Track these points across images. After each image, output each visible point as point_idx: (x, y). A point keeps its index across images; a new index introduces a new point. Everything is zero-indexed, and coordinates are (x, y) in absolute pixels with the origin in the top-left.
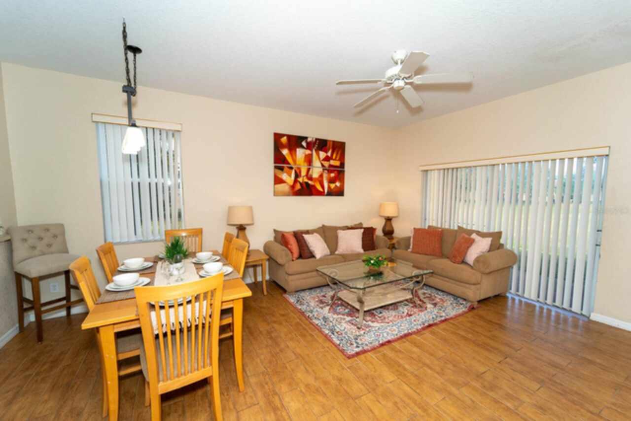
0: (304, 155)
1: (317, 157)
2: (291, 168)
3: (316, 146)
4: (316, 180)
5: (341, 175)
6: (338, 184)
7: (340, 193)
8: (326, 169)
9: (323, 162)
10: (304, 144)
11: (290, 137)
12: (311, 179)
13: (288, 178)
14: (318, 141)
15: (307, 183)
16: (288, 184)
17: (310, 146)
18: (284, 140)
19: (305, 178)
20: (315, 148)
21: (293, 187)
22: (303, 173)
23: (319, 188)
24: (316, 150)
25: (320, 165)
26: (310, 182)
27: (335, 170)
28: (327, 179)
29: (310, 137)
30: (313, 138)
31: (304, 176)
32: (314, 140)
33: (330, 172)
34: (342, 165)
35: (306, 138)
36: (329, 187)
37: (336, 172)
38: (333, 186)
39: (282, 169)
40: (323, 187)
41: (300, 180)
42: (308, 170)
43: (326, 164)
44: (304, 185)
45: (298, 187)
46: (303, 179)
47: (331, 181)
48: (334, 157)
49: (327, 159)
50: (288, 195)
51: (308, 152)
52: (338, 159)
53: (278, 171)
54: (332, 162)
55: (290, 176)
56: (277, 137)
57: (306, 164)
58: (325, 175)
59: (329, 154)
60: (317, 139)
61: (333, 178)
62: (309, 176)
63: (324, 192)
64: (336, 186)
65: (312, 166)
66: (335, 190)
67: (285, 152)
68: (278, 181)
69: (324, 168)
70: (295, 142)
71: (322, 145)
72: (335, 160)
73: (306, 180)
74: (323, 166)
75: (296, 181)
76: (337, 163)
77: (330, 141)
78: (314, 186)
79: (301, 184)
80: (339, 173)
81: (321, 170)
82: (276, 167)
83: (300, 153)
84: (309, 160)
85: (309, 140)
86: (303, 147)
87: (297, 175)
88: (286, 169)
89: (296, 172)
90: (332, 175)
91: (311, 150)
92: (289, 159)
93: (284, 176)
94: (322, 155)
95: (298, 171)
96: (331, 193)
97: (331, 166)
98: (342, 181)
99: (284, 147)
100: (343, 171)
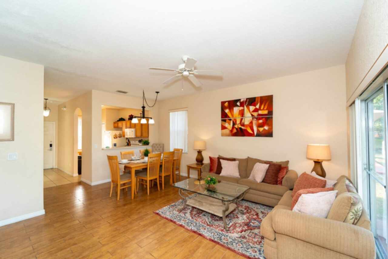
0: (238, 111)
1: (248, 110)
2: (230, 120)
3: (247, 103)
4: (247, 126)
5: (268, 121)
6: (266, 128)
7: (269, 134)
8: (255, 118)
9: (252, 113)
10: (238, 104)
11: (229, 102)
12: (243, 125)
13: (229, 126)
14: (248, 100)
15: (240, 128)
16: (229, 129)
17: (242, 104)
18: (226, 104)
19: (239, 125)
20: (246, 105)
21: (231, 131)
22: (238, 122)
23: (250, 131)
24: (247, 106)
25: (250, 116)
26: (243, 128)
27: (262, 118)
28: (256, 124)
29: (243, 99)
30: (244, 99)
31: (238, 124)
32: (245, 100)
33: (258, 119)
34: (270, 113)
35: (240, 100)
36: (258, 130)
37: (264, 119)
38: (261, 129)
40: (253, 130)
41: (236, 126)
42: (242, 119)
43: (255, 114)
44: (239, 129)
45: (235, 131)
46: (238, 126)
47: (259, 126)
48: (262, 108)
49: (256, 110)
50: (229, 136)
51: (241, 108)
52: (265, 108)
53: (224, 122)
54: (260, 112)
55: (230, 124)
56: (223, 103)
57: (240, 116)
58: (254, 122)
59: (258, 107)
60: (247, 99)
61: (261, 123)
62: (242, 124)
63: (254, 134)
64: (264, 129)
65: (244, 117)
66: (263, 132)
67: (227, 111)
68: (223, 128)
69: (254, 117)
70: (233, 104)
71: (251, 101)
72: (263, 109)
73: (240, 126)
74: (252, 115)
75: (233, 127)
76: (266, 112)
77: (258, 97)
78: (246, 130)
79: (237, 129)
80: (268, 119)
81: (251, 118)
82: (222, 120)
83: (236, 110)
84: (242, 113)
85: (242, 101)
86: (237, 106)
87: (234, 124)
88: (227, 121)
89: (233, 122)
90: (261, 121)
91: (243, 106)
92: (229, 115)
93: (227, 125)
94: (252, 108)
95: (235, 122)
96: (259, 135)
97: (259, 115)
98: (271, 125)
99: (226, 108)
100: (272, 117)
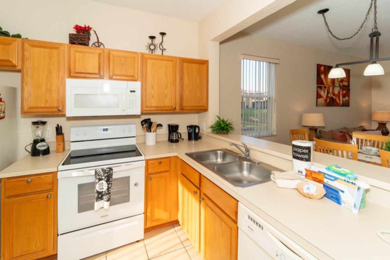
1: (337, 80)
2: (325, 87)
4: (336, 95)
5: (348, 92)
6: (347, 98)
7: (348, 104)
8: (341, 88)
11: (325, 67)
12: (334, 94)
13: (324, 94)
16: (324, 98)
18: (322, 68)
19: (332, 94)
21: (326, 100)
22: (331, 91)
23: (338, 101)
25: (339, 85)
26: (334, 97)
28: (342, 95)
33: (343, 90)
34: (349, 85)
35: (332, 67)
36: (343, 100)
37: (346, 90)
38: (344, 99)
39: (321, 88)
40: (340, 100)
41: (329, 95)
42: (333, 89)
43: (341, 84)
44: (331, 99)
45: (328, 100)
47: (344, 96)
49: (342, 81)
50: (324, 106)
53: (319, 89)
54: (344, 83)
55: (325, 92)
56: (319, 66)
57: (332, 85)
58: (341, 92)
61: (344, 94)
63: (340, 104)
64: (346, 100)
65: (335, 86)
66: (345, 103)
67: (323, 76)
68: (319, 96)
70: (327, 70)
72: (345, 81)
73: (332, 96)
75: (327, 96)
76: (346, 84)
78: (335, 100)
79: (330, 98)
81: (339, 88)
82: (318, 87)
84: (333, 82)
87: (328, 93)
88: (323, 88)
90: (344, 92)
92: (324, 82)
93: (322, 93)
95: (328, 90)
96: (343, 105)
98: (349, 96)
99: (322, 73)
100: (349, 89)
